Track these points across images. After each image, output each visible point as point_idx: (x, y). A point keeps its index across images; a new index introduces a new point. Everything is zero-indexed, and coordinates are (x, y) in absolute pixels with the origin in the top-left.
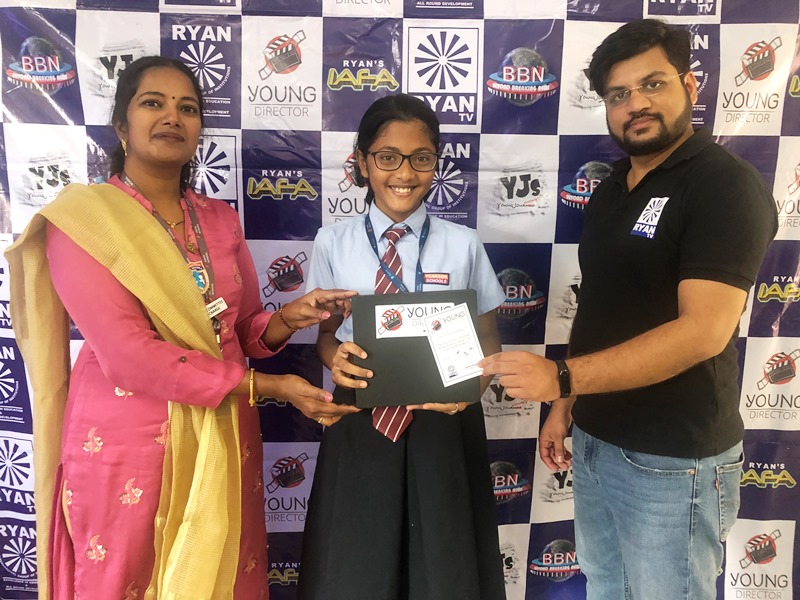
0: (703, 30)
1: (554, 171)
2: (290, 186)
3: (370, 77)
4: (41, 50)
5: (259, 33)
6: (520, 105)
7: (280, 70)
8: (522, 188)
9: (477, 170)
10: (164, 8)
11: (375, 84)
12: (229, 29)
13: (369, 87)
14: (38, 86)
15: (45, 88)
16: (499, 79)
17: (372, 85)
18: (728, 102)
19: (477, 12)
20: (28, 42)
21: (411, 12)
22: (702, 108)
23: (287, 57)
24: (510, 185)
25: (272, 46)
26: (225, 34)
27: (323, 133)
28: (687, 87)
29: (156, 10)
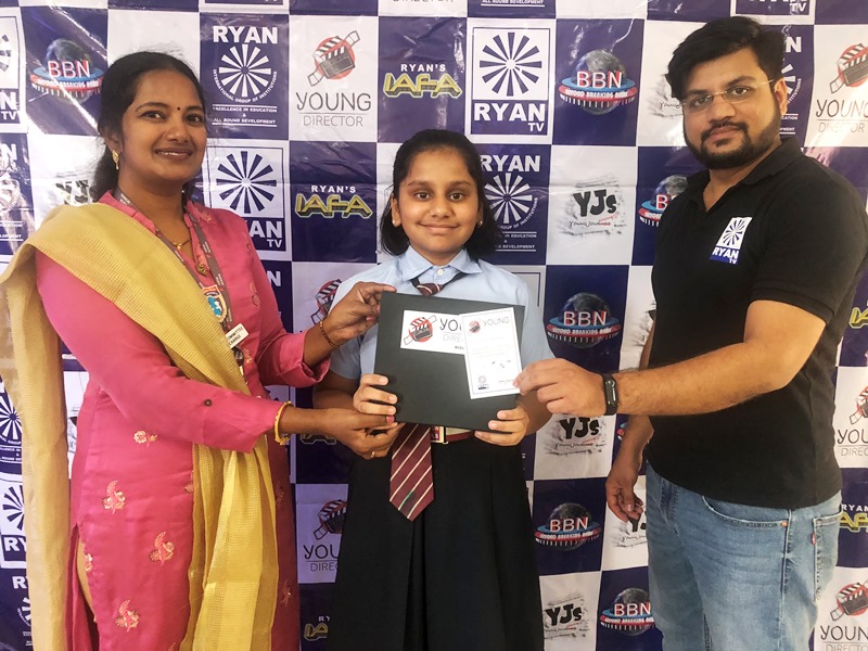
0: (796, 31)
1: (632, 186)
2: (342, 203)
3: (431, 82)
4: (70, 54)
5: (308, 35)
6: (594, 113)
7: (331, 75)
8: (597, 204)
9: (547, 185)
10: (204, 7)
11: (436, 90)
12: (275, 30)
13: (429, 93)
14: (65, 93)
15: (73, 95)
16: (573, 85)
17: (432, 91)
18: (822, 111)
19: (547, 10)
20: (55, 44)
21: (476, 10)
22: (794, 117)
23: (339, 61)
24: (582, 200)
25: (322, 48)
26: (271, 35)
27: (378, 144)
28: (776, 96)
29: (196, 9)
